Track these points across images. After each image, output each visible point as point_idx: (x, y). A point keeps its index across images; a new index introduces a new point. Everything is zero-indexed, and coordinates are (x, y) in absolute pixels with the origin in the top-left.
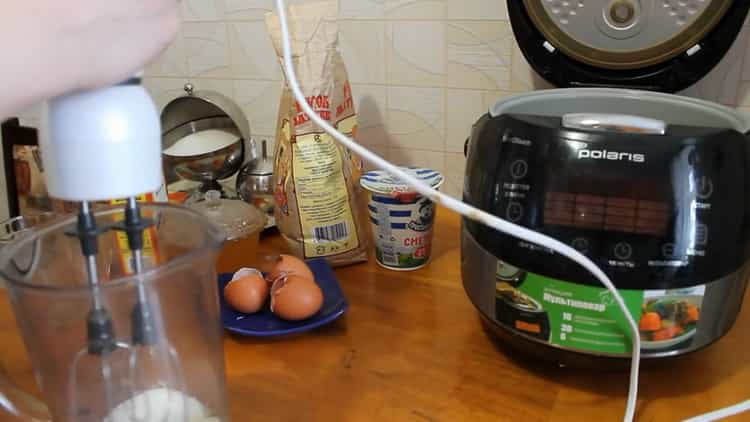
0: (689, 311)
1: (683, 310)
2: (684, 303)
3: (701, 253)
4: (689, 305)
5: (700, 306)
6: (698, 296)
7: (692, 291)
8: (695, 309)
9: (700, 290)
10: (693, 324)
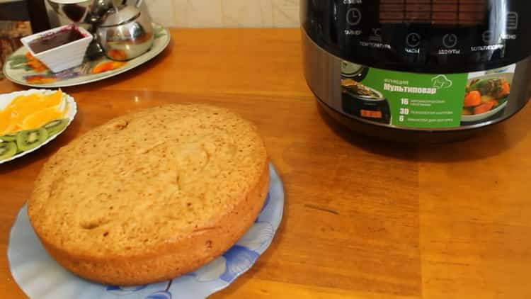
0: (503, 87)
1: (499, 86)
2: (500, 80)
3: (513, 37)
4: (502, 82)
5: (511, 82)
6: (510, 74)
7: (505, 70)
8: (507, 84)
9: (511, 68)
10: (505, 97)
